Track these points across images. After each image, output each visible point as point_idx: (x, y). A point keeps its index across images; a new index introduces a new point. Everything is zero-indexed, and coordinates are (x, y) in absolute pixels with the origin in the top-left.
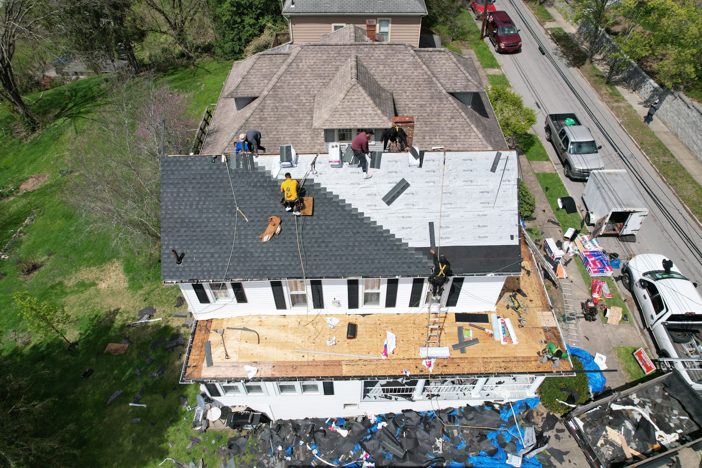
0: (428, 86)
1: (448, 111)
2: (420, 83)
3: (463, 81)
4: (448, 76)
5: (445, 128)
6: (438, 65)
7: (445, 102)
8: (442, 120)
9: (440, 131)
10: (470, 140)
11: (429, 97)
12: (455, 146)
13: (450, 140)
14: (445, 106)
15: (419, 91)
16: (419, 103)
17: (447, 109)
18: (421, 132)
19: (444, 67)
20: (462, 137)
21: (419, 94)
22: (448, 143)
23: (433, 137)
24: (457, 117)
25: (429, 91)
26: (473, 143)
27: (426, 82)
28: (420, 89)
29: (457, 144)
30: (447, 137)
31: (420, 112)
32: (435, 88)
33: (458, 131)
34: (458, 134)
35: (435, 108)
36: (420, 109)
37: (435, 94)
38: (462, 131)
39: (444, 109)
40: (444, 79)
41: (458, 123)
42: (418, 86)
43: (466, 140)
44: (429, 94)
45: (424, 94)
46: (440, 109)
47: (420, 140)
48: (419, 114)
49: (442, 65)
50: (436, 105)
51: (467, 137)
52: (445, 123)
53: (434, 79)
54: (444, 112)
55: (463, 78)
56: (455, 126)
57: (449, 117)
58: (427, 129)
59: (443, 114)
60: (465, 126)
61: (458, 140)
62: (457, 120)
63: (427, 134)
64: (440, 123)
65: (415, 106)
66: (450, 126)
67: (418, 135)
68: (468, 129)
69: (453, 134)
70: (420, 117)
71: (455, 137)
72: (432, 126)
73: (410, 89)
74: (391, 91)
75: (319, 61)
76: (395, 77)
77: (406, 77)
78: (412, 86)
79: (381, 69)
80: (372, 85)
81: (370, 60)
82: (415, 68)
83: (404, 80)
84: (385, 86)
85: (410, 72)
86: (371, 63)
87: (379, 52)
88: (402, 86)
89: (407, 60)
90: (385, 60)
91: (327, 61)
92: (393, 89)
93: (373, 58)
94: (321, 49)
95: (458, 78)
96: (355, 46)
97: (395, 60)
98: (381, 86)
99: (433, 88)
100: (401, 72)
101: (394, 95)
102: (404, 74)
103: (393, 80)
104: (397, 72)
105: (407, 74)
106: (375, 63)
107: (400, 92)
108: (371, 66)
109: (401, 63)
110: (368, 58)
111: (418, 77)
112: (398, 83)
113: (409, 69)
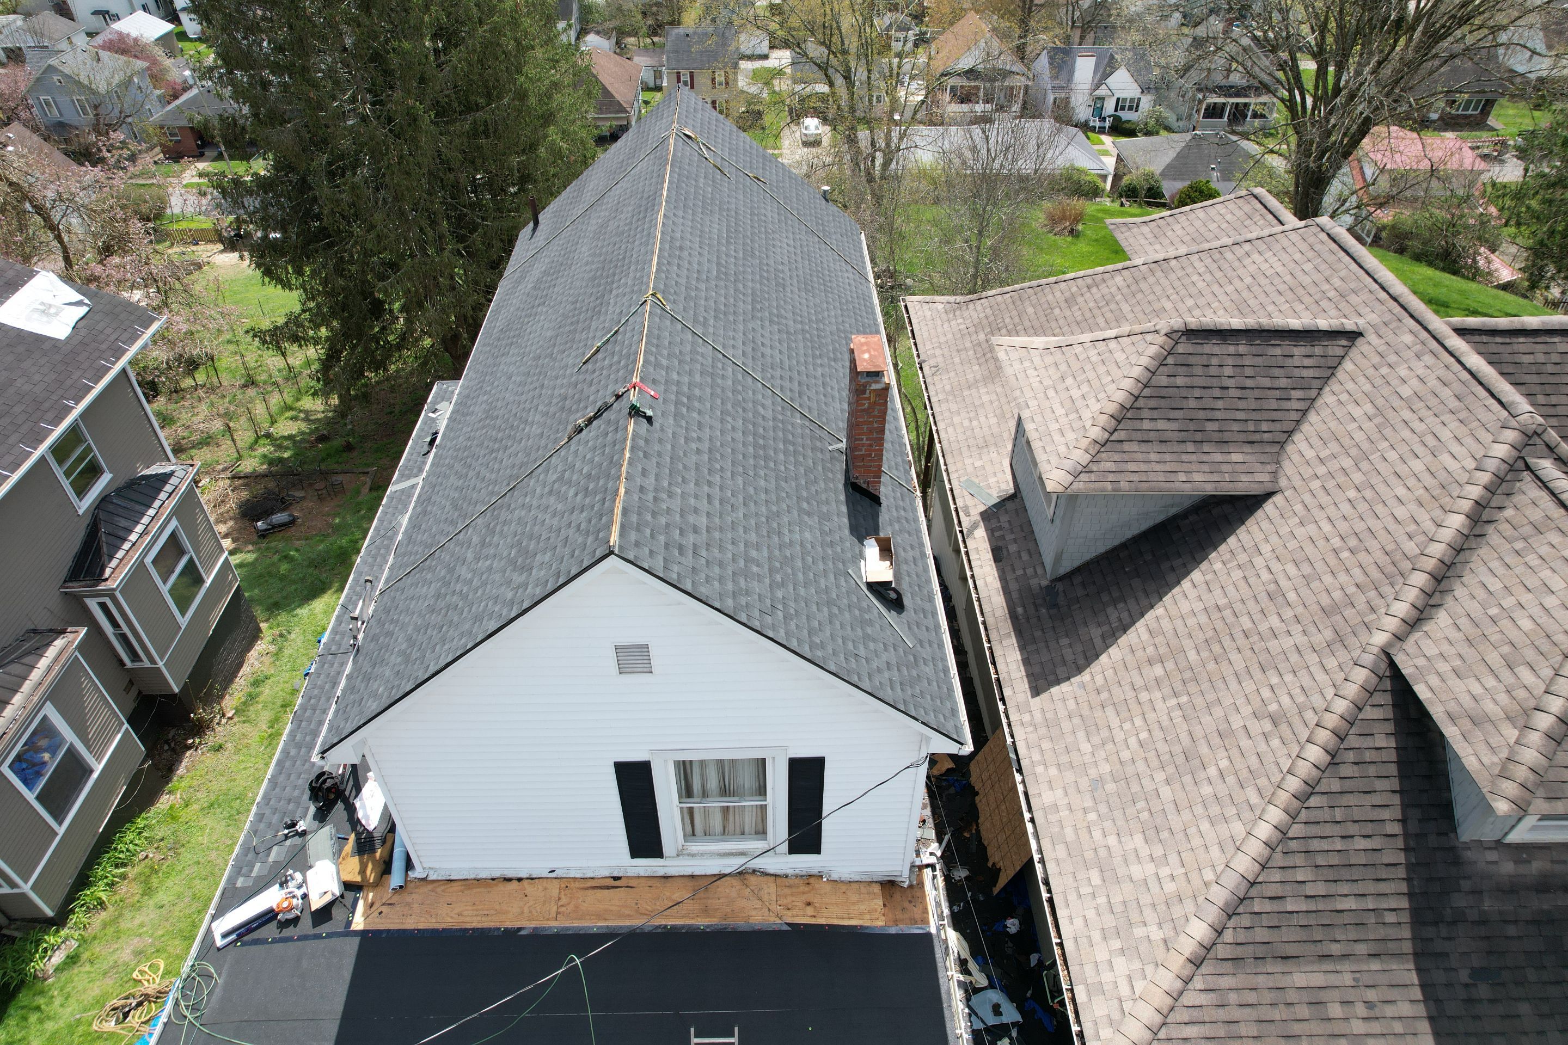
0: (1375, 574)
1: (1296, 691)
2: (1372, 544)
3: (1503, 698)
4: (1490, 630)
5: (1218, 712)
6: (1520, 570)
7: (1331, 663)
8: (1249, 686)
9: (1199, 701)
10: (1205, 826)
11: (1325, 601)
12: (1160, 776)
13: (1177, 749)
14: (1316, 670)
15: (1332, 561)
16: (1283, 582)
17: (1307, 681)
18: (1174, 642)
19: (1526, 598)
20: (1207, 790)
21: (1319, 566)
22: (1163, 748)
23: (1167, 691)
24: (1287, 734)
25: (1352, 590)
26: (1196, 842)
27: (1383, 560)
28: (1345, 555)
29: (1168, 782)
30: (1184, 737)
31: (1251, 604)
32: (1378, 602)
33: (1224, 763)
34: (1212, 771)
35: (1287, 643)
36: (1263, 597)
37: (1349, 612)
38: (1231, 780)
39: (1303, 673)
40: (1464, 622)
41: (1263, 747)
42: (1353, 542)
43: (1199, 810)
44: (1337, 595)
45: (1328, 579)
46: (1294, 658)
47: (1139, 653)
48: (1238, 607)
49: (1532, 582)
50: (1301, 639)
51: (1215, 810)
52: (1241, 702)
53: (1420, 579)
54: (1289, 678)
55: (1521, 694)
56: (1245, 743)
57: (1273, 707)
58: (1192, 655)
59: (1275, 680)
60: (1263, 782)
61: (1188, 779)
62: (1276, 742)
63: (1170, 665)
64: (1233, 685)
65: (1265, 576)
66: (1237, 722)
67: (1160, 640)
68: (1254, 798)
69: (1204, 750)
70: (1227, 613)
71: (1196, 762)
72: (1211, 666)
73: (1327, 528)
74: (1283, 482)
75: (1288, 278)
76: (1347, 463)
77: (1368, 494)
78: (1343, 526)
79: (1357, 412)
80: (1242, 404)
81: (1370, 372)
82: (1426, 497)
83: (1352, 494)
84: (1296, 457)
85: (1401, 491)
86: (1362, 380)
87: (1421, 371)
88: (1324, 499)
89: (1446, 459)
90: (1397, 403)
91: (1300, 292)
92: (1297, 482)
93: (1385, 370)
94: (1331, 258)
95: (1506, 674)
96: (1398, 309)
97: (1419, 427)
98: (1290, 448)
99: (1373, 594)
100: (1381, 466)
101: (1277, 499)
102: (1375, 480)
103: (1334, 465)
104: (1375, 457)
105: (1381, 488)
106: (1367, 387)
107: (1298, 508)
108: (1350, 386)
109: (1419, 449)
110: (1376, 359)
111: (1392, 526)
112: (1330, 484)
113: (1411, 482)
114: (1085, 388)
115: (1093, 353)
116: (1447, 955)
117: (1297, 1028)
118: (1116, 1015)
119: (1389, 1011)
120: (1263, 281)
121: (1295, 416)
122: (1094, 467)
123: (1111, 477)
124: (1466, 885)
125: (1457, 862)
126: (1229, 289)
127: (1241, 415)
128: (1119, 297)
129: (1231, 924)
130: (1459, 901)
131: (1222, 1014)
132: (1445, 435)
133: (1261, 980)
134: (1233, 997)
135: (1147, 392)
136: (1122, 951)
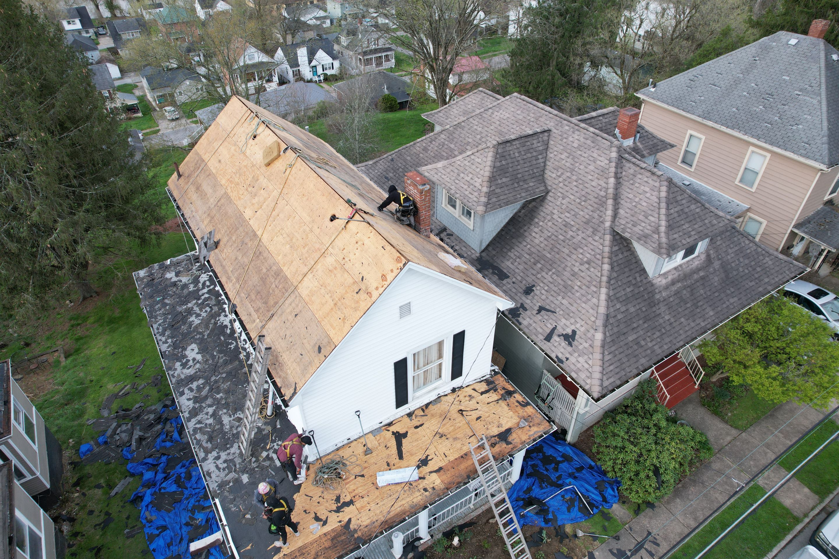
0: (596, 206)
1: (590, 251)
2: (589, 197)
3: (649, 227)
4: (636, 210)
5: (568, 269)
6: (635, 189)
7: (597, 238)
8: (574, 257)
9: (560, 269)
10: (584, 305)
11: (584, 220)
12: (560, 298)
13: (561, 287)
14: (593, 242)
15: (580, 207)
16: (567, 220)
17: (592, 247)
18: (539, 254)
19: (641, 196)
20: (578, 294)
21: (576, 210)
22: (555, 289)
23: (546, 270)
24: (594, 265)
25: (591, 213)
26: (583, 311)
27: (597, 200)
28: (583, 203)
29: (563, 298)
30: (560, 282)
31: (560, 231)
32: (601, 214)
33: (579, 284)
34: (576, 288)
35: (579, 238)
36: (563, 227)
37: (594, 221)
38: (584, 287)
39: (589, 245)
40: (628, 210)
41: (589, 273)
42: (583, 199)
43: (579, 301)
44: (587, 216)
45: (581, 213)
46: (584, 241)
47: (529, 263)
48: (556, 233)
49: (640, 191)
50: (583, 235)
51: (584, 299)
52: (574, 262)
53: (610, 202)
54: (585, 248)
55: (653, 224)
56: (582, 274)
57: (585, 259)
58: (548, 255)
59: (581, 251)
60: (594, 283)
61: (569, 294)
62: (592, 269)
63: (542, 262)
64: (568, 259)
65: (560, 220)
66: (576, 269)
67: (534, 255)
68: (595, 289)
69: (570, 283)
70: (553, 237)
71: (569, 288)
72: (557, 256)
73: (572, 197)
74: (549, 188)
75: (513, 118)
76: (569, 174)
77: (580, 181)
78: (578, 195)
79: (563, 157)
80: (526, 165)
81: (560, 142)
82: (599, 177)
83: (575, 183)
84: (549, 178)
85: (590, 177)
86: (558, 146)
87: (577, 137)
88: (567, 189)
89: (598, 162)
90: (574, 150)
91: (520, 121)
92: (555, 186)
93: (565, 140)
94: (525, 107)
95: (646, 221)
96: (559, 119)
97: (586, 155)
98: (546, 176)
99: (598, 212)
100: (580, 172)
101: (550, 194)
102: (580, 177)
103: (564, 177)
104: (576, 169)
105: (583, 178)
106: (562, 147)
107: (559, 194)
108: (555, 149)
109: (589, 162)
110: (560, 138)
111: (593, 189)
112: (566, 183)
113: (592, 173)
114: (471, 176)
115: (466, 162)
116: (660, 314)
117: (637, 353)
118: (589, 375)
119: (655, 336)
120: (504, 122)
121: (542, 165)
122: (490, 202)
123: (497, 203)
124: (657, 291)
125: (653, 285)
126: (492, 127)
127: (527, 169)
128: (446, 143)
129: (607, 330)
130: (657, 296)
131: (616, 359)
132: (595, 155)
133: (622, 344)
134: (617, 352)
135: (495, 170)
136: (579, 356)
